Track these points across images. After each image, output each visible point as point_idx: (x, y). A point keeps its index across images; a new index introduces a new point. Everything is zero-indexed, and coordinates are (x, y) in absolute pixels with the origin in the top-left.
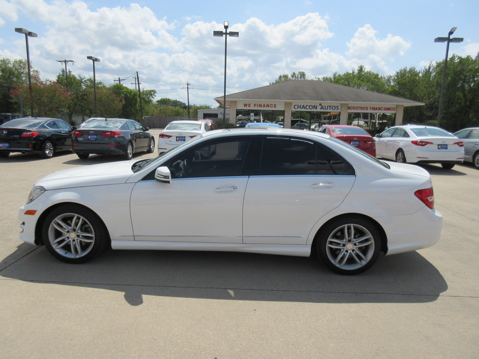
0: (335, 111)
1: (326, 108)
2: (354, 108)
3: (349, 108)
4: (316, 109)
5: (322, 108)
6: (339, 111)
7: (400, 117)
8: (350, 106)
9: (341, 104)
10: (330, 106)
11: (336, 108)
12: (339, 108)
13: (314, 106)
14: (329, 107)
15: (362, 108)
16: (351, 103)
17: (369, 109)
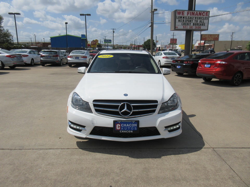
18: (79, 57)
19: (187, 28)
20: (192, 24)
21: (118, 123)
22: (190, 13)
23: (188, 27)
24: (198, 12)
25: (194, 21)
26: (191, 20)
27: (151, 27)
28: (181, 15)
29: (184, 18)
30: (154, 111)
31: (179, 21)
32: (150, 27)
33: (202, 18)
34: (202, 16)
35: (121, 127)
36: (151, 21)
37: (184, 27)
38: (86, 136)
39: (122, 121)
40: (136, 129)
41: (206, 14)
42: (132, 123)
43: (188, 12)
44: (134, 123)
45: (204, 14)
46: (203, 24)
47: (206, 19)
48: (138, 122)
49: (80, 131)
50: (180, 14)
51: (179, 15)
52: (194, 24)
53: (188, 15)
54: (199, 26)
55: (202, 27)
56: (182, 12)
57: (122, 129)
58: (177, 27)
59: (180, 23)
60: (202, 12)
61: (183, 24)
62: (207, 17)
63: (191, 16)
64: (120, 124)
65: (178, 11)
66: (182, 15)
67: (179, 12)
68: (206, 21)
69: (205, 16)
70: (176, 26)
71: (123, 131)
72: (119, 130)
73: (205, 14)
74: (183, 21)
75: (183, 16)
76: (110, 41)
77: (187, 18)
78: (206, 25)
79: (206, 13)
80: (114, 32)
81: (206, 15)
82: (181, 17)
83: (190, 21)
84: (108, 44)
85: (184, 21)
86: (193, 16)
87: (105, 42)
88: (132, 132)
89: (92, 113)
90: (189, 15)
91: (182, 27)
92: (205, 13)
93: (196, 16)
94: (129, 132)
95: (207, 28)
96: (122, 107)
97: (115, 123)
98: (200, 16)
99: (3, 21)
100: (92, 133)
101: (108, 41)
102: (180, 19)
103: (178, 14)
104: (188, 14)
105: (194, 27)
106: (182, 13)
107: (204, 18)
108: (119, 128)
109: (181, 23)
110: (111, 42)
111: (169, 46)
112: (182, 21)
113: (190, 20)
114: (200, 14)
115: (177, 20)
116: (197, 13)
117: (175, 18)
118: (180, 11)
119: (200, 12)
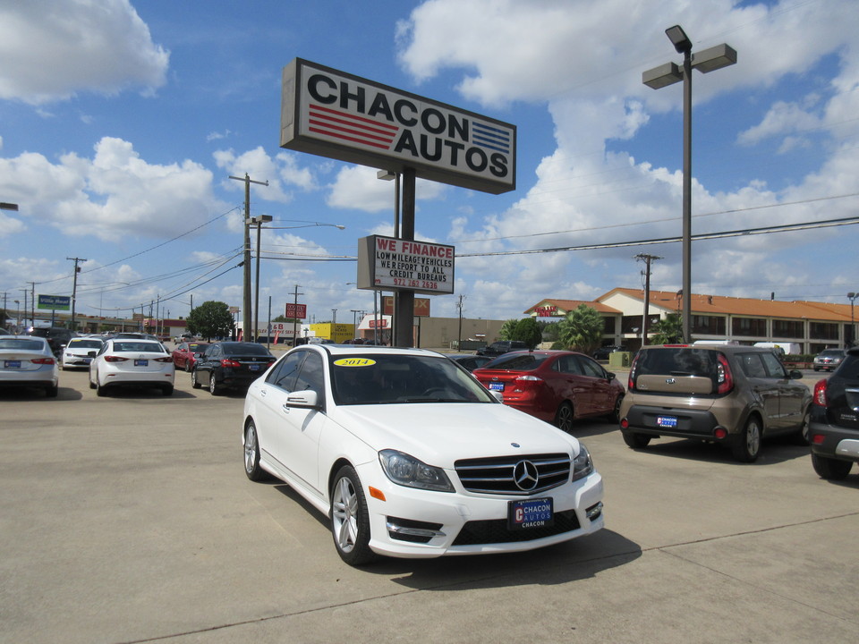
18: (20, 361)
19: (404, 285)
20: (415, 275)
21: (520, 507)
22: (409, 246)
23: (406, 283)
24: (429, 246)
25: (419, 268)
26: (413, 264)
27: (243, 267)
28: (387, 250)
29: (394, 257)
30: (566, 476)
31: (383, 264)
32: (240, 265)
33: (439, 263)
34: (437, 257)
35: (524, 515)
36: (243, 249)
37: (395, 281)
38: (445, 550)
39: (525, 500)
40: (549, 517)
41: (447, 253)
42: (542, 503)
43: (404, 244)
44: (545, 504)
45: (442, 252)
46: (442, 278)
47: (448, 264)
48: (550, 501)
49: (425, 540)
50: (385, 248)
51: (382, 250)
52: (419, 274)
53: (403, 251)
54: (433, 282)
55: (440, 286)
56: (391, 242)
57: (526, 519)
58: (379, 281)
59: (386, 272)
60: (438, 247)
61: (393, 273)
62: (448, 259)
63: (413, 255)
64: (522, 507)
65: (381, 239)
66: (390, 249)
67: (383, 241)
68: (447, 271)
69: (444, 258)
70: (376, 278)
71: (527, 525)
72: (520, 523)
73: (445, 253)
74: (394, 266)
75: (392, 252)
76: (63, 301)
77: (404, 259)
78: (449, 279)
79: (447, 250)
80: (78, 270)
81: (447, 256)
82: (388, 256)
83: (411, 268)
84: (56, 311)
85: (396, 266)
86: (416, 255)
87: (44, 303)
88: (543, 523)
89: (455, 492)
90: (407, 252)
91: (390, 281)
92: (443, 250)
93: (425, 256)
94: (539, 524)
95: (450, 289)
96: (520, 471)
97: (512, 506)
98: (433, 257)
100: (459, 541)
101: (57, 301)
102: (385, 259)
103: (380, 248)
104: (404, 248)
105: (421, 284)
106: (391, 246)
107: (443, 263)
108: (521, 517)
109: (388, 270)
110: (68, 304)
111: (277, 326)
112: (391, 266)
113: (410, 264)
114: (433, 251)
115: (378, 263)
116: (425, 247)
117: (372, 256)
118: (385, 239)
119: (434, 246)
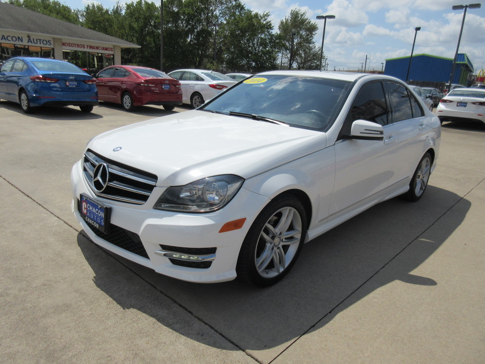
0: (47, 46)
1: (35, 42)
2: (70, 45)
3: (64, 44)
4: (22, 41)
5: (29, 41)
6: (52, 46)
7: (118, 59)
8: (64, 41)
9: (53, 38)
10: (40, 40)
11: (48, 43)
12: (52, 42)
13: (19, 38)
14: (38, 41)
15: (78, 46)
16: (66, 39)
17: (86, 46)
21: (84, 201)
30: (145, 198)
39: (88, 197)
40: (102, 223)
42: (97, 208)
44: (101, 210)
57: (89, 214)
64: (86, 203)
71: (89, 220)
72: (85, 215)
88: (98, 226)
94: (95, 224)
97: (82, 198)
99: (317, 32)
108: (85, 210)
